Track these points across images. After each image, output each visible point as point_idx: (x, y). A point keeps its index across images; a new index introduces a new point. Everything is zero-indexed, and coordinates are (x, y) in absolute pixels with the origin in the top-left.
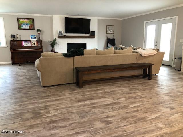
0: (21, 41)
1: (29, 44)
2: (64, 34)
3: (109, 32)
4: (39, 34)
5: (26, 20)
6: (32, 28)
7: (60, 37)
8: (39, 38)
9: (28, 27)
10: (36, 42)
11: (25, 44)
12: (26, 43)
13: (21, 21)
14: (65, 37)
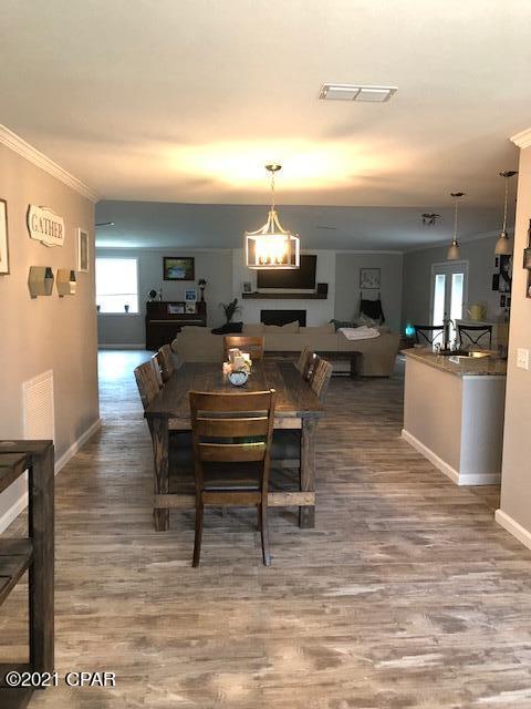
0: (166, 304)
1: (181, 311)
2: (254, 289)
3: (368, 285)
4: (202, 289)
5: (179, 261)
6: (190, 276)
7: (244, 296)
8: (202, 299)
9: (183, 276)
10: (194, 307)
11: (172, 310)
12: (174, 308)
13: (169, 262)
14: (256, 296)
